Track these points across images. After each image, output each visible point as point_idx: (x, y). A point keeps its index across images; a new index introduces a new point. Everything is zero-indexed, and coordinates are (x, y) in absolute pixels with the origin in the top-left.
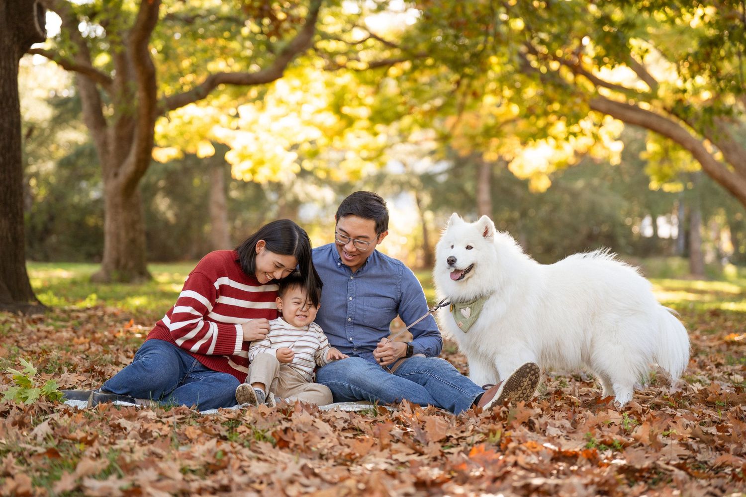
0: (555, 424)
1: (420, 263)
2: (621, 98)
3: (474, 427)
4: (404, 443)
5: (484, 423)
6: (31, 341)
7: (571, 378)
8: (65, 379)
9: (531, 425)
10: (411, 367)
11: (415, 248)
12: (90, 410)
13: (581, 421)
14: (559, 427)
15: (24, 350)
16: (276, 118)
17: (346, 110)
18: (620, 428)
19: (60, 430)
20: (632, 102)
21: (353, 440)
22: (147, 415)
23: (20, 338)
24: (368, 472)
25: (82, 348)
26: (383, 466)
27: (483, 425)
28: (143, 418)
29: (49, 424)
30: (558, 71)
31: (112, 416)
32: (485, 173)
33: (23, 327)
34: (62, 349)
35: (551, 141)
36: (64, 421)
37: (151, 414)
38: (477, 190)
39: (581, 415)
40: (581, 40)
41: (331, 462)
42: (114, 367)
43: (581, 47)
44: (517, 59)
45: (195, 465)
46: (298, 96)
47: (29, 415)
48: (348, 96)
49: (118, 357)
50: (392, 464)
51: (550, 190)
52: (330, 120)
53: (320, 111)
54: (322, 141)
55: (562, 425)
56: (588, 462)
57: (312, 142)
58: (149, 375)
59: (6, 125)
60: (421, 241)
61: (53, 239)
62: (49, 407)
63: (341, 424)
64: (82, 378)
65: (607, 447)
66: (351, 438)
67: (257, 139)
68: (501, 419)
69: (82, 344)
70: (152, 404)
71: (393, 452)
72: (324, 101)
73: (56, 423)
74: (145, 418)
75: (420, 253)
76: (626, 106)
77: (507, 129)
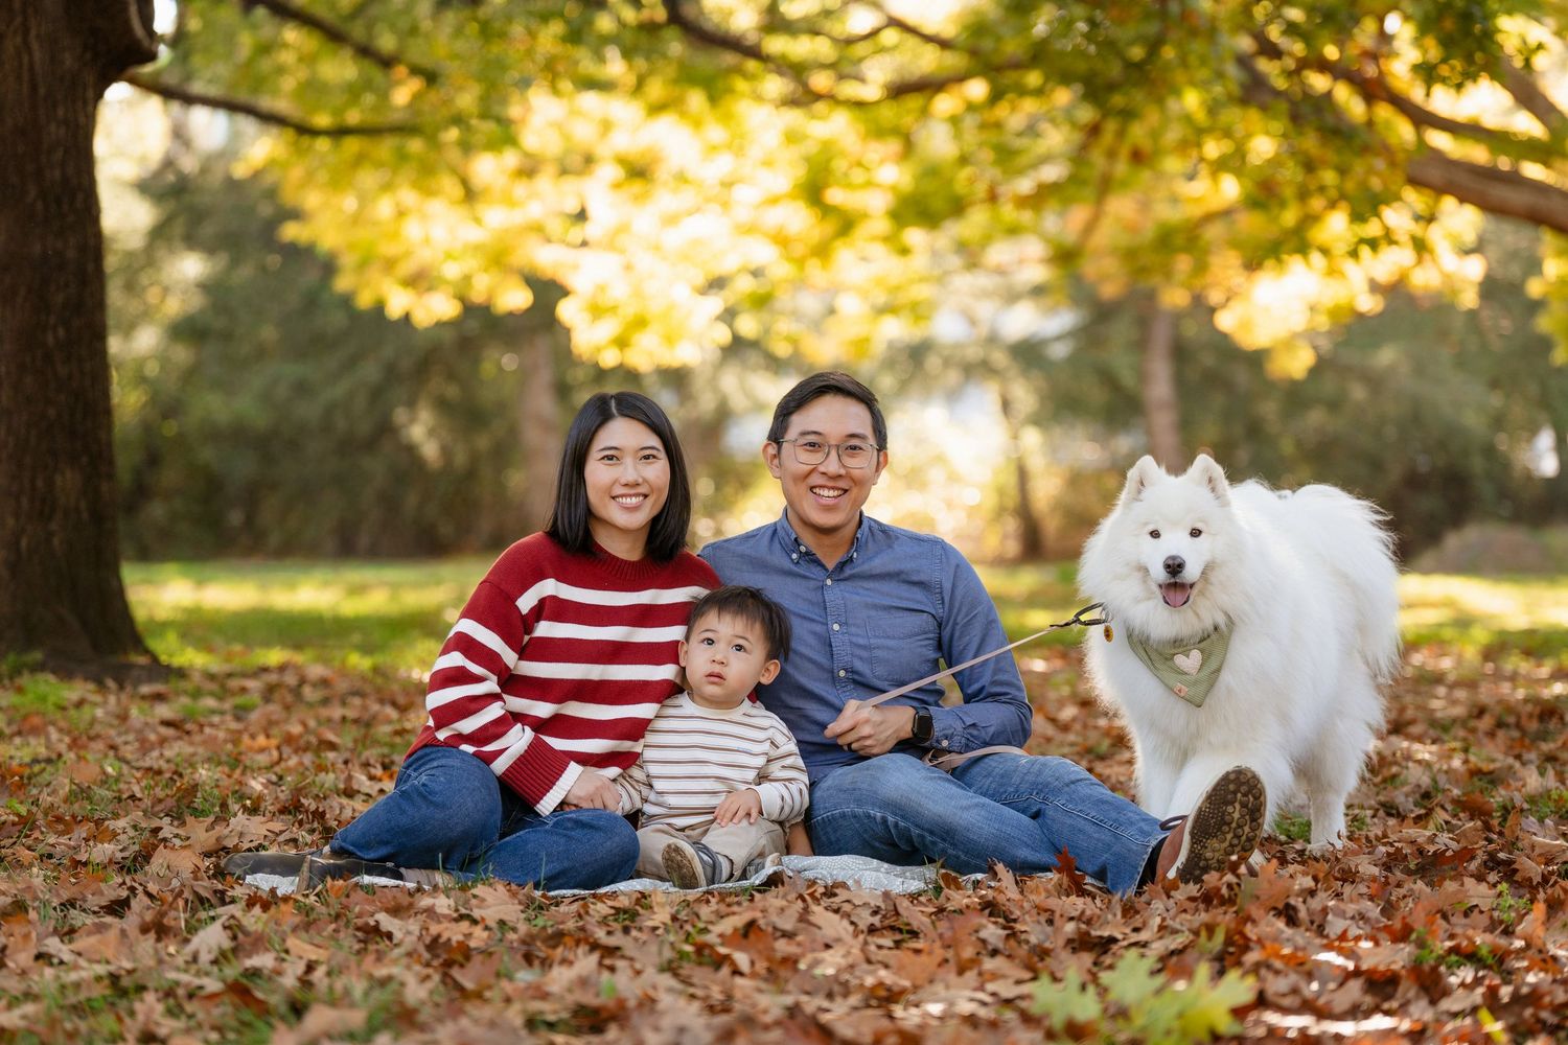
0: (1344, 912)
1: (1013, 548)
2: (1478, 154)
3: (1164, 920)
4: (1009, 957)
5: (1185, 911)
6: (145, 747)
7: (1377, 810)
8: (239, 828)
9: (1291, 912)
10: (1002, 785)
11: (1000, 512)
12: (307, 896)
13: (1402, 904)
14: (1353, 918)
15: (133, 767)
16: (671, 220)
17: (835, 196)
18: (1491, 917)
19: (249, 940)
20: (1504, 163)
21: (895, 952)
22: (434, 905)
23: (119, 740)
24: (935, 1023)
25: (263, 759)
26: (966, 1007)
27: (1184, 915)
28: (425, 911)
29: (225, 928)
30: (1329, 95)
31: (357, 909)
32: (1161, 336)
33: (123, 717)
34: (219, 763)
35: (1316, 258)
36: (254, 920)
37: (443, 904)
38: (1143, 376)
39: (1402, 891)
40: (1381, 20)
41: (854, 1000)
42: (344, 801)
43: (1385, 38)
44: (1232, 70)
45: (555, 1012)
46: (723, 165)
47: (177, 909)
48: (839, 165)
49: (350, 778)
50: (984, 1004)
51: (1315, 371)
52: (798, 219)
53: (774, 201)
54: (781, 271)
55: (1360, 914)
56: (1422, 994)
57: (756, 273)
58: (439, 815)
59: (71, 254)
60: (1012, 500)
61: (157, 511)
62: (215, 892)
63: (865, 919)
64: (277, 826)
65: (1461, 960)
66: (890, 948)
67: (628, 268)
68: (1224, 902)
69: (262, 750)
70: (440, 878)
71: (986, 976)
72: (785, 177)
73: (240, 927)
74: (430, 912)
75: (1012, 525)
76: (1490, 174)
77: (1213, 232)
